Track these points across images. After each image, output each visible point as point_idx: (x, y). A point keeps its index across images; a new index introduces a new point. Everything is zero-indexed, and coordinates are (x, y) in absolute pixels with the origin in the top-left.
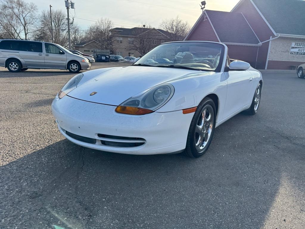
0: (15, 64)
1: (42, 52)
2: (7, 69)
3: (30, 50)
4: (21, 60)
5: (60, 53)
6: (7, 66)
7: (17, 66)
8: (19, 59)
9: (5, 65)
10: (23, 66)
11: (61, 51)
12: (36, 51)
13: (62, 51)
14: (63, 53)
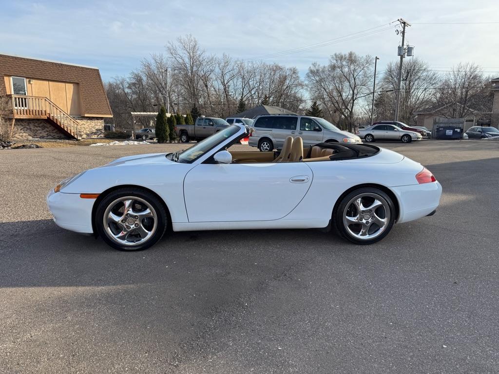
0: (267, 144)
1: (295, 129)
2: (258, 150)
3: (280, 127)
4: (273, 140)
5: (315, 130)
6: (259, 147)
7: (268, 147)
8: (271, 138)
9: (257, 146)
10: (274, 146)
11: (317, 128)
12: (288, 128)
13: (319, 127)
14: (320, 130)
